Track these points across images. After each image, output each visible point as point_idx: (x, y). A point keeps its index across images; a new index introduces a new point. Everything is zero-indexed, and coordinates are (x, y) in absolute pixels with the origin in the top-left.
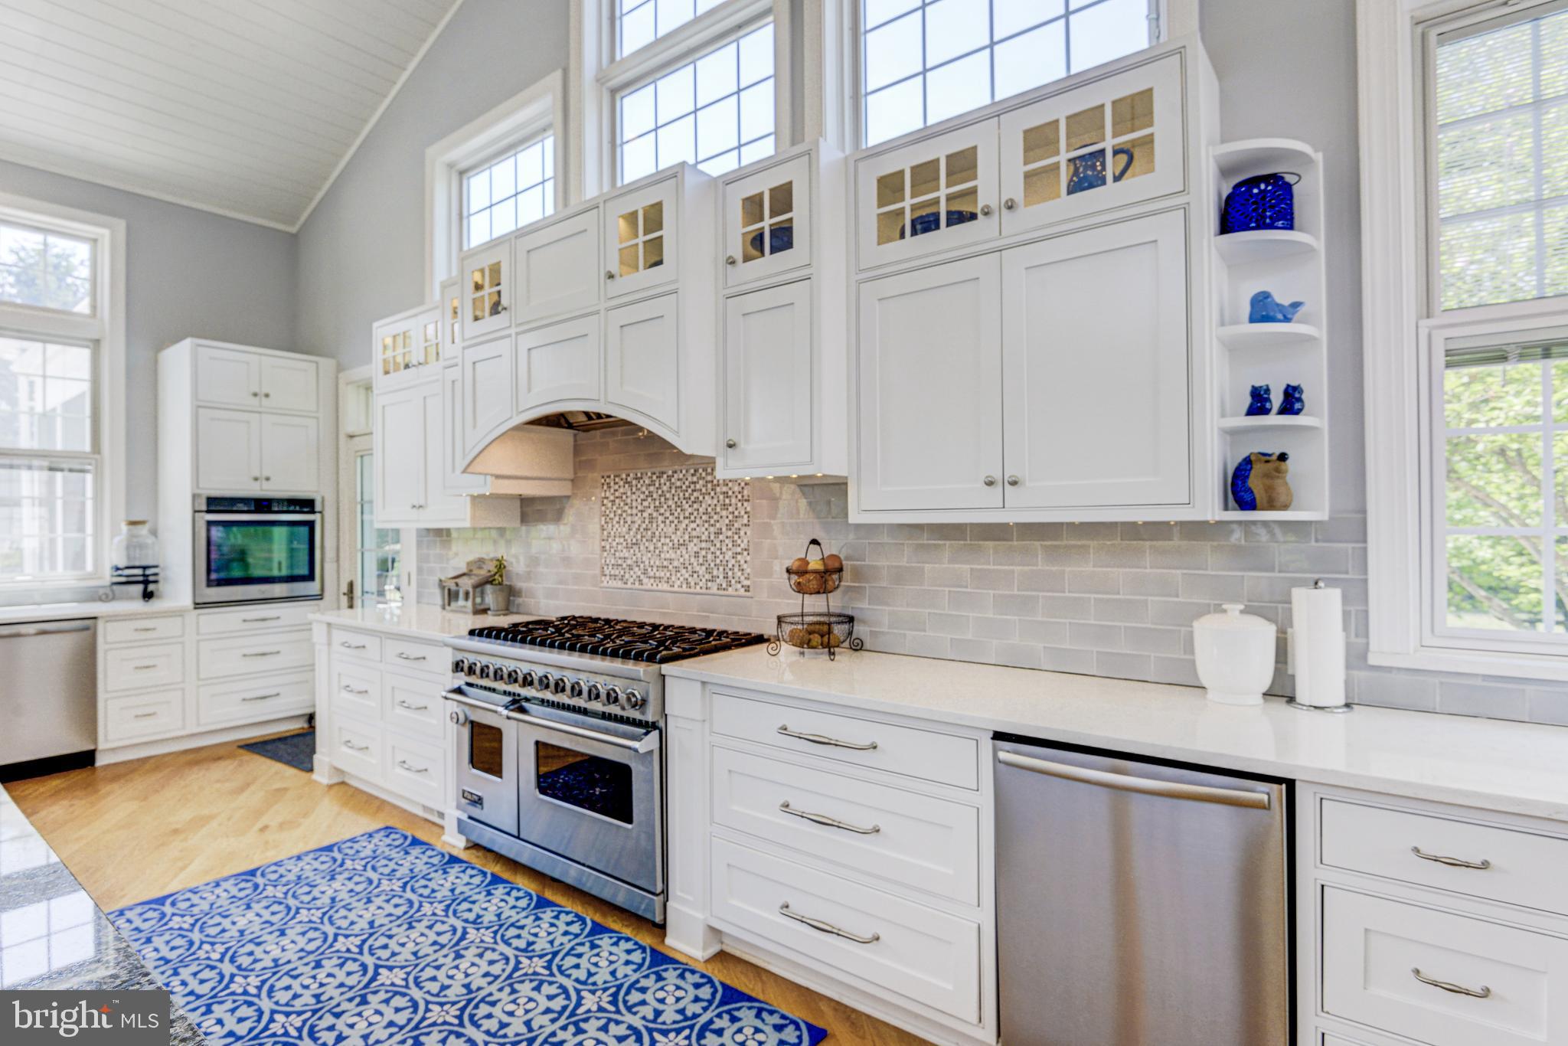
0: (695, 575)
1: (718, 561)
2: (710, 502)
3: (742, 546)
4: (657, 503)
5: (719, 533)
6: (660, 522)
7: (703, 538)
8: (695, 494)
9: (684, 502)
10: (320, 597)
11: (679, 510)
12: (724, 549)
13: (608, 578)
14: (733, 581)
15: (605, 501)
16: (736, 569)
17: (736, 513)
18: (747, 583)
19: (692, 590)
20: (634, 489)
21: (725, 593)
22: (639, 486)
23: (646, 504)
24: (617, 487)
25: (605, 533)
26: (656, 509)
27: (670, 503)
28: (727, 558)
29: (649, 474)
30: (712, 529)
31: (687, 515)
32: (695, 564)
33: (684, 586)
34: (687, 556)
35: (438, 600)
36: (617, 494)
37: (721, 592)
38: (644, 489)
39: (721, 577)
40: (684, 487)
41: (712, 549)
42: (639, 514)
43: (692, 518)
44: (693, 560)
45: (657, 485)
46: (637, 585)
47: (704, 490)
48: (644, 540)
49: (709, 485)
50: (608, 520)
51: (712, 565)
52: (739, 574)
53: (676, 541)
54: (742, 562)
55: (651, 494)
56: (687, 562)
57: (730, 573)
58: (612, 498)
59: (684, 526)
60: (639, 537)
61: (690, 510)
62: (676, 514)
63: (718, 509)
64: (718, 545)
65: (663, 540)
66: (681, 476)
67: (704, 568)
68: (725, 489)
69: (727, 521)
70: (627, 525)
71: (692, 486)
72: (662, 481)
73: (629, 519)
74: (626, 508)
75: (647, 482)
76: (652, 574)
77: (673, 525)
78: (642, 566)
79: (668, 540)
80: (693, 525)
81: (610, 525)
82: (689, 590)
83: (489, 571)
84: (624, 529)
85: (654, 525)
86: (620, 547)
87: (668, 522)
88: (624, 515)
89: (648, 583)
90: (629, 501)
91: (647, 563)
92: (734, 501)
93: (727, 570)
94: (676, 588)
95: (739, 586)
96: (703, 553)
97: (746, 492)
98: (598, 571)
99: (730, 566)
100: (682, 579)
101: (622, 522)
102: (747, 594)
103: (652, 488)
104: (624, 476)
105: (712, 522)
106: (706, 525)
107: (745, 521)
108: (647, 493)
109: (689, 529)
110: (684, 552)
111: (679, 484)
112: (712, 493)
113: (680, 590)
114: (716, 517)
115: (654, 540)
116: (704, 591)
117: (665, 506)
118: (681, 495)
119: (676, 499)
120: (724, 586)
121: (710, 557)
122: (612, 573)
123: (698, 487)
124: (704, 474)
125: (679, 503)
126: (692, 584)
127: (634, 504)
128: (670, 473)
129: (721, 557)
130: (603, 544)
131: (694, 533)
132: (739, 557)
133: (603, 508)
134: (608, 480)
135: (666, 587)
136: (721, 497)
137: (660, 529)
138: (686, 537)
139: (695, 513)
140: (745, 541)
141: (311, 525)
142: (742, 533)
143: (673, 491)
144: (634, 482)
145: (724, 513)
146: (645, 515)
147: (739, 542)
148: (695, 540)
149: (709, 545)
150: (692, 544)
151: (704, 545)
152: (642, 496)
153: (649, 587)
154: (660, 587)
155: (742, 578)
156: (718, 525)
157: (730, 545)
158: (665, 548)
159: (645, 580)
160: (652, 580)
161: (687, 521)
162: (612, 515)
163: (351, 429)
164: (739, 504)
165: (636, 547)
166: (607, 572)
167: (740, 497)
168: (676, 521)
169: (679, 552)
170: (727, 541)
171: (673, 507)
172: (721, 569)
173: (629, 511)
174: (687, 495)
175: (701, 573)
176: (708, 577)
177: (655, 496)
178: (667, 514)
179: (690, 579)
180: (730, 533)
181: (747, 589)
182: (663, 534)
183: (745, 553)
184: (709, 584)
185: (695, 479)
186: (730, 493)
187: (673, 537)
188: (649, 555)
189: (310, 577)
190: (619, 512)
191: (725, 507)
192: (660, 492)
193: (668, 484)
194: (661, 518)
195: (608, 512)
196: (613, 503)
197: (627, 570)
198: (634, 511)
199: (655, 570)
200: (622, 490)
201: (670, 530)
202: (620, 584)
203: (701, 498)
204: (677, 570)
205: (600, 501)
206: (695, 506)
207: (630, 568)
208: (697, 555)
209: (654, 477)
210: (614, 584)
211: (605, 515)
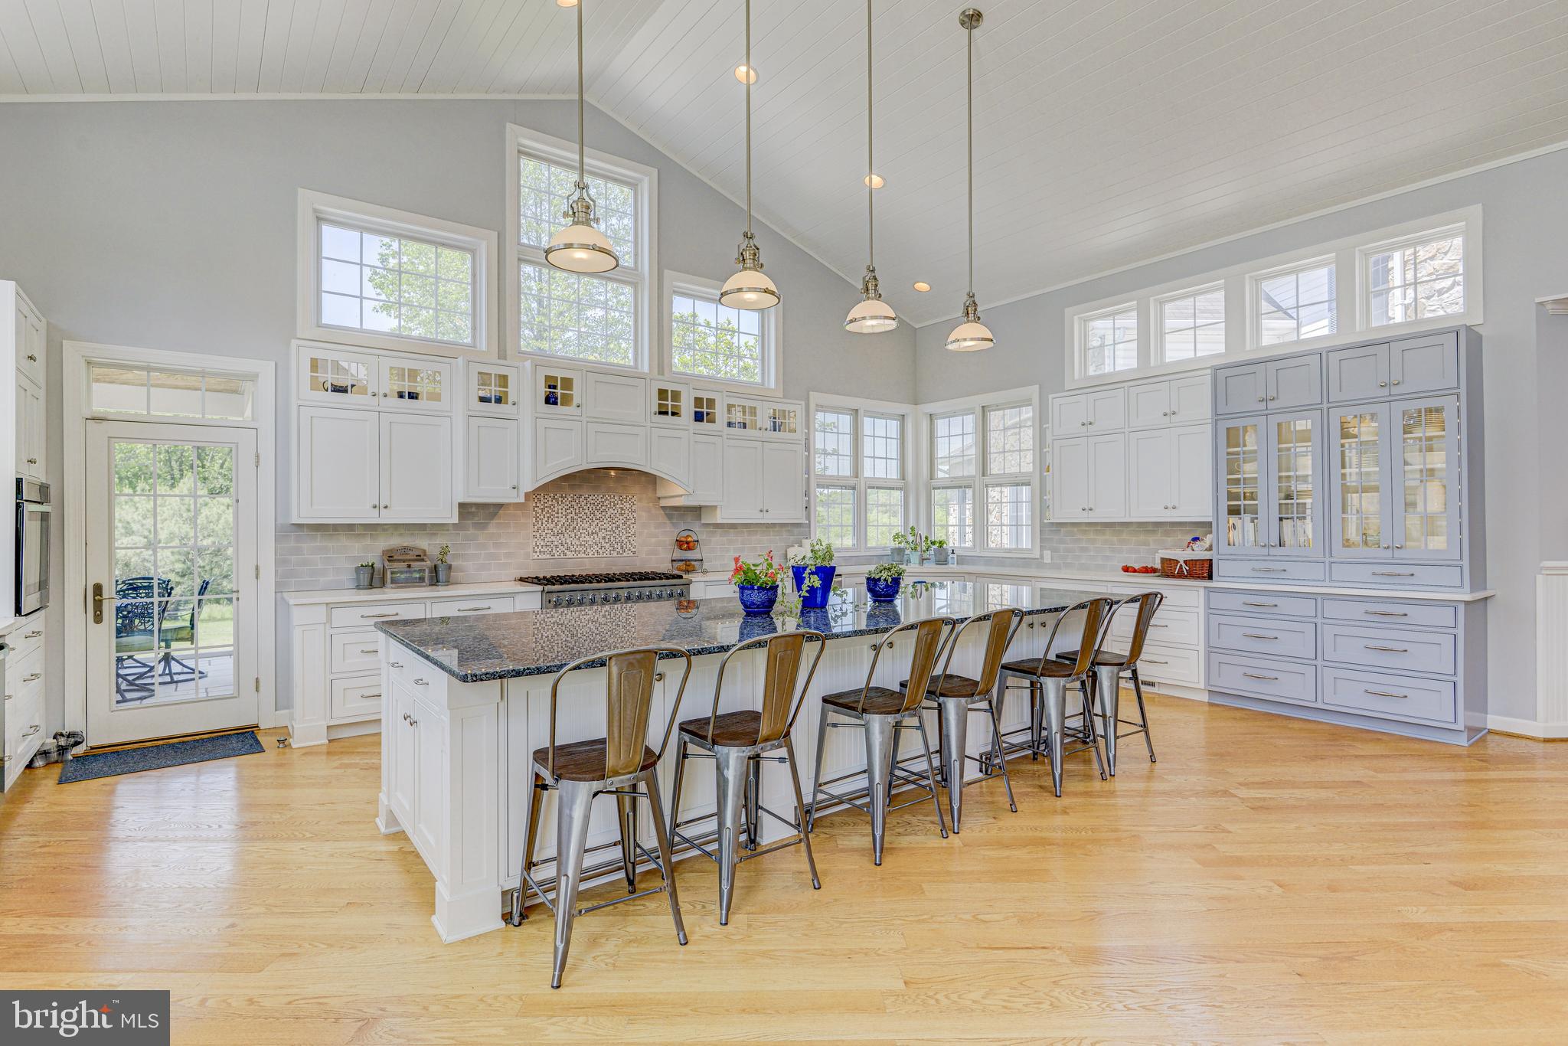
0: (603, 548)
1: (617, 540)
3: (632, 533)
4: (578, 511)
5: (618, 527)
6: (579, 521)
7: (609, 529)
8: (603, 508)
9: (596, 512)
11: (593, 515)
12: (621, 535)
13: (538, 554)
14: (626, 550)
15: (536, 509)
16: (628, 543)
17: (628, 518)
18: (634, 550)
19: (602, 555)
20: (560, 503)
21: (622, 555)
22: (564, 501)
23: (568, 511)
24: (546, 501)
25: (536, 527)
26: (576, 514)
28: (622, 538)
29: (572, 495)
30: (614, 525)
31: (598, 518)
32: (603, 542)
33: (595, 554)
34: (598, 539)
36: (546, 505)
38: (568, 503)
39: (619, 547)
40: (596, 504)
41: (614, 535)
42: (564, 517)
43: (601, 519)
44: (601, 540)
45: (578, 502)
46: (562, 556)
47: (609, 506)
48: (568, 531)
49: (612, 505)
50: (538, 519)
51: (614, 542)
52: (630, 546)
53: (590, 531)
54: (631, 540)
55: (572, 506)
56: (598, 542)
57: (625, 546)
58: (542, 507)
59: (596, 523)
60: (564, 529)
61: (600, 516)
62: (591, 518)
63: (618, 516)
64: (618, 533)
65: (581, 531)
66: (595, 498)
67: (609, 544)
68: (621, 507)
69: (623, 522)
70: (554, 523)
71: (602, 504)
72: (581, 499)
73: (556, 519)
74: (554, 513)
75: (569, 499)
76: (574, 549)
77: (589, 523)
78: (566, 545)
79: (585, 531)
80: (602, 523)
81: (540, 523)
82: (598, 556)
84: (552, 525)
85: (575, 523)
86: (548, 535)
87: (585, 521)
88: (552, 517)
89: (569, 554)
90: (556, 509)
91: (570, 543)
92: (626, 512)
93: (623, 545)
94: (590, 556)
95: (630, 551)
96: (609, 537)
97: (633, 508)
98: (531, 550)
99: (624, 542)
100: (594, 550)
101: (550, 521)
102: (634, 555)
103: (573, 503)
104: (552, 495)
105: (614, 522)
106: (610, 523)
107: (633, 522)
108: (570, 505)
109: (600, 525)
110: (596, 537)
111: (593, 502)
112: (614, 508)
113: (593, 556)
114: (616, 519)
115: (576, 531)
116: (609, 555)
117: (583, 513)
118: (595, 508)
119: (591, 510)
120: (621, 551)
121: (612, 538)
122: (542, 550)
123: (605, 504)
124: (609, 499)
125: (593, 512)
126: (601, 552)
127: (560, 511)
128: (587, 496)
129: (619, 538)
130: (534, 534)
131: (604, 527)
132: (629, 538)
133: (534, 513)
134: (538, 496)
135: (583, 555)
136: (619, 510)
137: (580, 525)
138: (598, 529)
139: (603, 518)
140: (633, 531)
142: (631, 527)
143: (589, 506)
144: (560, 499)
145: (621, 518)
146: (569, 517)
147: (629, 531)
148: (603, 531)
149: (611, 533)
150: (601, 533)
151: (609, 533)
152: (566, 507)
153: (571, 556)
154: (579, 556)
155: (631, 548)
156: (617, 523)
157: (624, 533)
158: (583, 535)
160: (573, 553)
161: (598, 521)
162: (542, 517)
163: (101, 411)
164: (629, 514)
165: (562, 535)
166: (538, 550)
167: (629, 511)
168: (591, 521)
169: (592, 537)
170: (622, 531)
171: (589, 514)
172: (619, 544)
173: (556, 515)
174: (598, 508)
175: (607, 546)
176: (611, 548)
177: (575, 507)
178: (586, 517)
179: (599, 550)
180: (625, 527)
181: (634, 553)
182: (581, 528)
183: (633, 536)
184: (611, 552)
185: (603, 500)
186: (624, 509)
187: (588, 529)
188: (572, 539)
190: (548, 515)
191: (621, 514)
192: (580, 506)
193: (585, 502)
195: (538, 515)
196: (543, 510)
197: (554, 548)
198: (560, 515)
199: (575, 547)
200: (550, 503)
201: (586, 526)
202: (548, 556)
203: (607, 510)
204: (591, 546)
205: (532, 508)
206: (603, 514)
207: (557, 547)
208: (604, 538)
209: (575, 497)
210: (544, 557)
211: (536, 517)
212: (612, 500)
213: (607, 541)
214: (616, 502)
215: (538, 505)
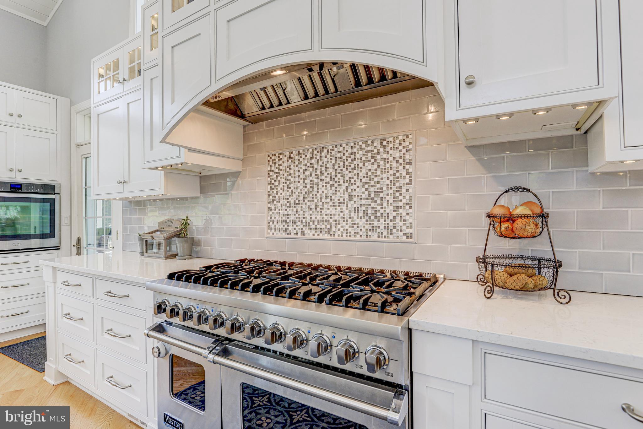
0: (355, 227)
1: (378, 214)
2: (370, 167)
3: (404, 201)
4: (318, 172)
5: (381, 191)
6: (320, 186)
7: (363, 196)
8: (355, 162)
9: (344, 169)
10: (57, 248)
11: (339, 176)
12: (385, 204)
13: (273, 231)
14: (394, 231)
15: (271, 174)
16: (398, 220)
17: (398, 175)
18: (409, 231)
19: (353, 238)
20: (297, 163)
21: (386, 239)
22: (301, 160)
23: (307, 173)
24: (281, 162)
25: (271, 197)
26: (317, 176)
27: (331, 170)
28: (388, 211)
29: (311, 150)
30: (372, 189)
31: (347, 178)
32: (355, 218)
33: (344, 235)
34: (347, 212)
35: (139, 249)
36: (281, 167)
37: (383, 239)
38: (306, 162)
39: (382, 227)
40: (344, 158)
41: (373, 205)
42: (301, 182)
43: (352, 181)
44: (352, 214)
45: (318, 158)
46: (299, 235)
47: (364, 158)
48: (306, 201)
49: (370, 155)
50: (273, 187)
51: (373, 218)
52: (401, 224)
53: (336, 201)
54: (404, 214)
55: (312, 165)
56: (347, 216)
57: (391, 224)
58: (277, 171)
59: (344, 188)
60: (301, 198)
61: (350, 175)
62: (336, 179)
64: (379, 202)
65: (323, 200)
66: (341, 149)
67: (364, 220)
68: (385, 156)
69: (388, 182)
70: (290, 191)
71: (352, 156)
72: (323, 154)
73: (292, 186)
74: (290, 177)
75: (308, 156)
76: (313, 226)
77: (333, 188)
78: (304, 221)
79: (328, 200)
80: (355, 187)
81: (275, 192)
82: (348, 238)
83: (176, 228)
84: (288, 194)
85: (316, 189)
86: (284, 207)
87: (328, 186)
88: (288, 183)
89: (309, 234)
90: (292, 172)
91: (309, 218)
92: (394, 165)
93: (388, 221)
94: (336, 237)
95: (401, 234)
96: (364, 208)
97: (407, 157)
98: (265, 226)
99: (391, 217)
100: (342, 230)
101: (286, 188)
102: (409, 240)
103: (313, 161)
104: (287, 153)
105: (372, 183)
106: (366, 186)
107: (407, 180)
108: (308, 165)
109: (349, 190)
110: (344, 208)
111: (339, 155)
112: (373, 161)
113: (340, 238)
114: (376, 179)
115: (316, 201)
116: (364, 238)
117: (326, 174)
118: (341, 164)
119: (336, 167)
120: (385, 234)
121: (370, 211)
122: (277, 226)
123: (358, 156)
124: (364, 146)
125: (339, 170)
126: (353, 233)
127: (297, 174)
128: (331, 147)
129: (382, 211)
130: (269, 205)
131: (354, 193)
132: (401, 211)
133: (269, 179)
134: (273, 158)
135: (326, 236)
136: (382, 163)
137: (321, 192)
138: (347, 197)
139: (355, 178)
140: (407, 197)
141: (52, 202)
142: (404, 190)
143: (333, 162)
144: (297, 157)
145: (385, 175)
146: (307, 181)
147: (401, 198)
148: (355, 199)
149: (369, 202)
150: (352, 202)
151: (364, 202)
152: (304, 168)
153: (311, 236)
154: (321, 236)
155: (404, 227)
156: (378, 186)
157: (391, 201)
158: (326, 206)
159: (307, 231)
160: (313, 232)
161: (347, 184)
162: (277, 184)
163: (80, 141)
164: (401, 167)
165: (298, 207)
166: (273, 226)
167: (401, 161)
168: (336, 185)
169: (339, 209)
170: (388, 198)
171: (334, 174)
172: (382, 220)
173: (292, 180)
174: (347, 163)
175: (361, 224)
176: (367, 227)
177: (316, 167)
178: (328, 179)
179: (350, 230)
180: (391, 191)
181: (410, 236)
182: (323, 195)
183: (408, 207)
184: (370, 233)
185: (355, 150)
186: (391, 159)
187: (333, 197)
188: (311, 212)
189: (51, 235)
190: (283, 180)
191: (385, 170)
192: (321, 163)
193: (328, 156)
194: (321, 183)
195: (273, 181)
196: (278, 174)
197: (290, 224)
198: (297, 179)
199: (316, 223)
200: (285, 164)
201: (331, 192)
202: (284, 235)
203: (361, 165)
204: (337, 223)
205: (266, 173)
206: (355, 172)
207: (293, 222)
208: (357, 210)
209: (315, 152)
210: (279, 235)
211: (271, 184)
212: (369, 148)
213: (361, 214)
214: (375, 151)
215: (273, 168)
